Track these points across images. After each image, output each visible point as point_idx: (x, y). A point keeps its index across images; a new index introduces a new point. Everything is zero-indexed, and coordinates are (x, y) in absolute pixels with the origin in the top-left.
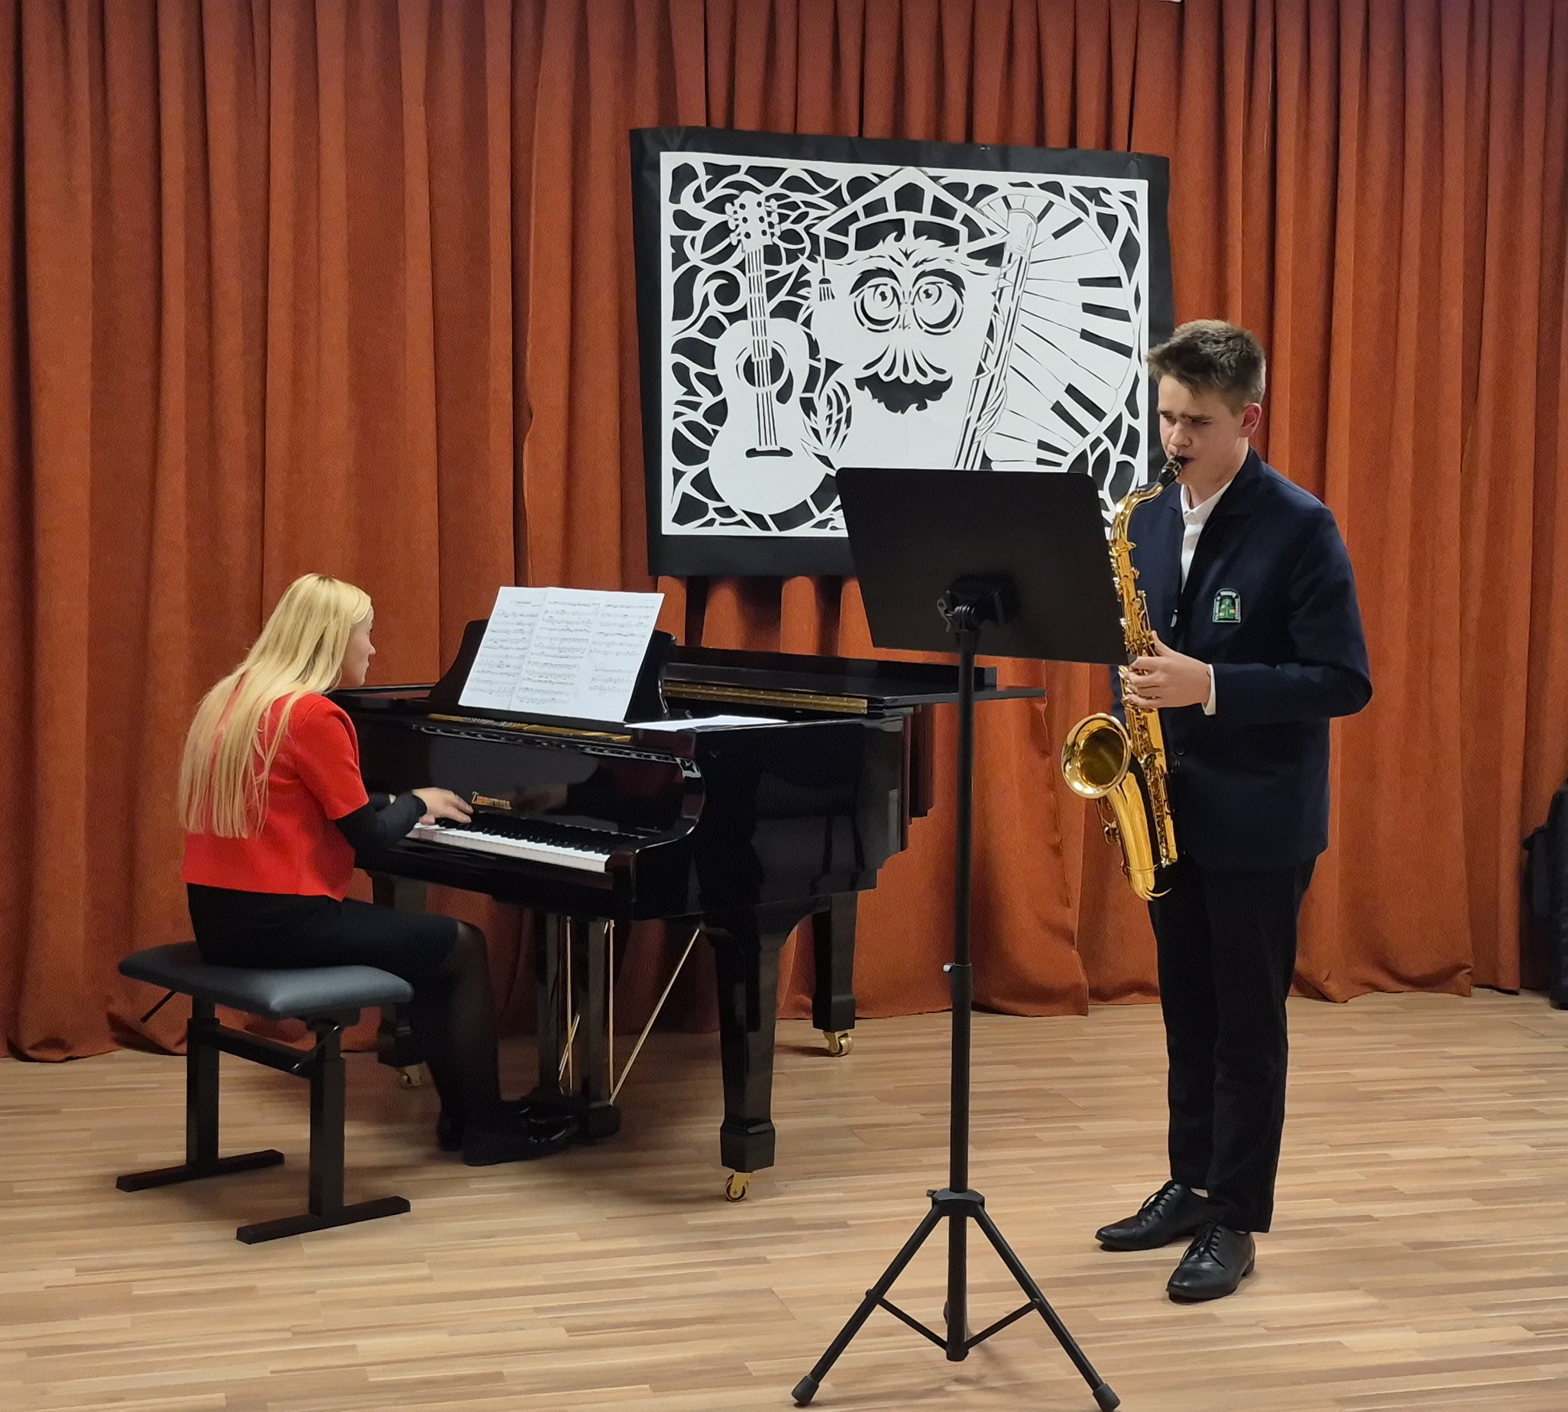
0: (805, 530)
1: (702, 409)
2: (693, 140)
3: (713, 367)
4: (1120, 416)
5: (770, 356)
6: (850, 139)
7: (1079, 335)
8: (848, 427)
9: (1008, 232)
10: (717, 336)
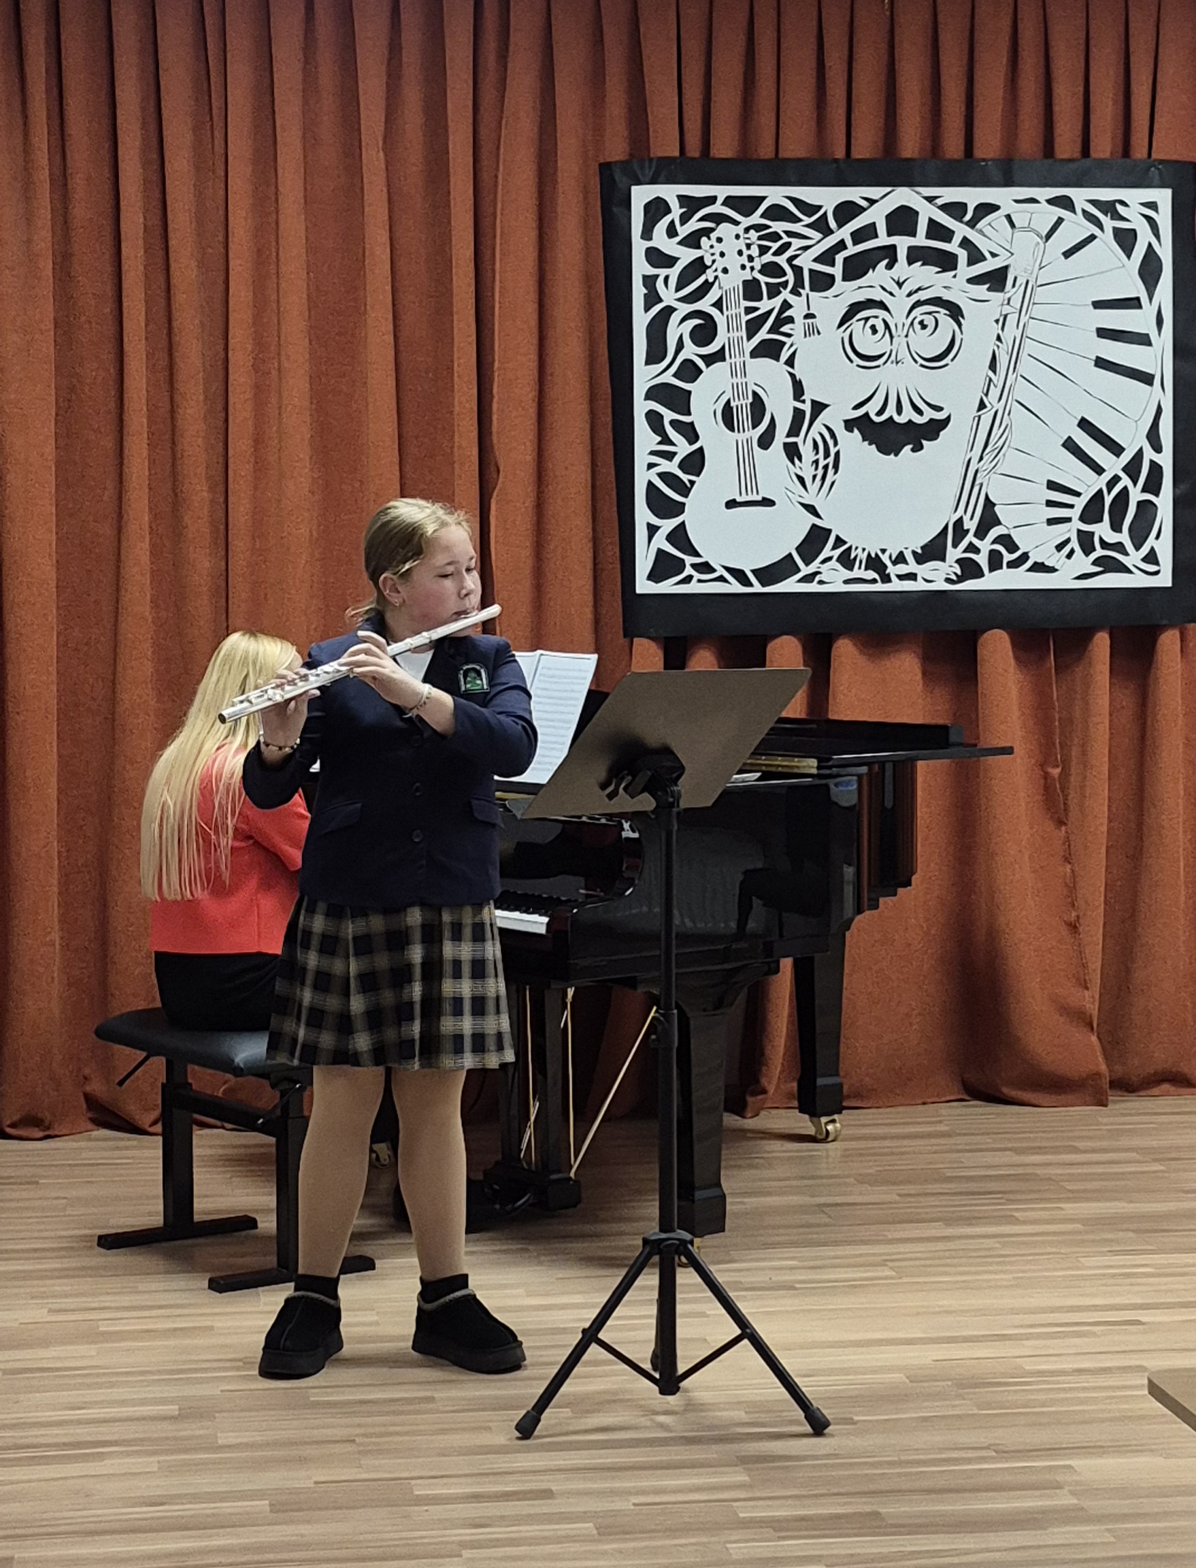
0: (790, 585)
1: (677, 459)
2: (665, 172)
3: (689, 413)
4: (1140, 452)
5: (751, 400)
6: (836, 161)
7: (1093, 363)
8: (836, 472)
9: (1012, 254)
10: (693, 380)
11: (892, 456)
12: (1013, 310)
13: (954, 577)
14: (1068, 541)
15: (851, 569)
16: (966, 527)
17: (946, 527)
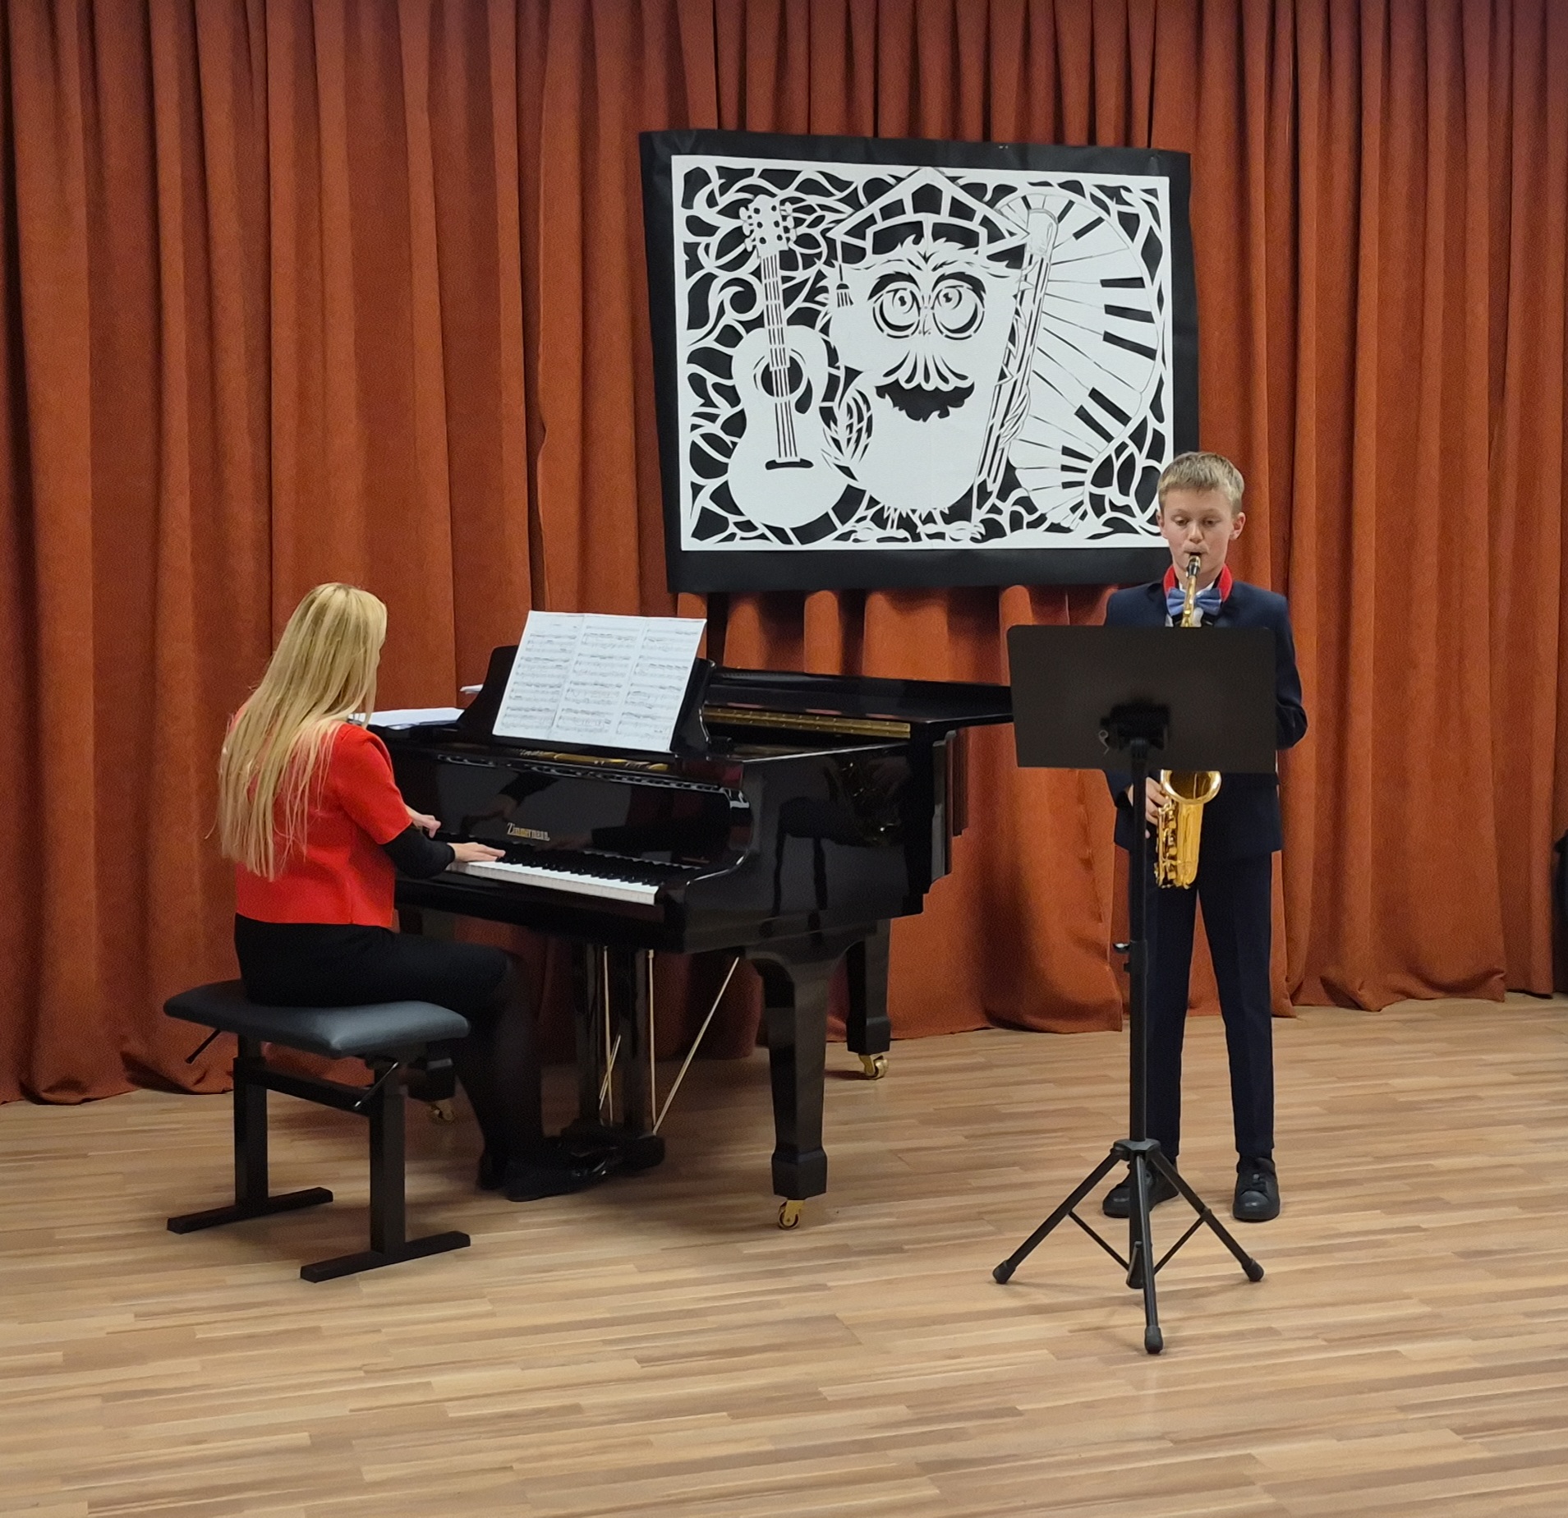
0: (827, 543)
1: (720, 421)
2: (705, 143)
3: (730, 377)
4: (1144, 422)
5: (788, 365)
6: (866, 139)
7: (1102, 337)
8: (869, 436)
9: (1029, 233)
10: (734, 345)
11: (921, 420)
12: (1030, 286)
13: (979, 537)
14: (1081, 503)
15: (884, 527)
16: (989, 490)
17: (972, 488)
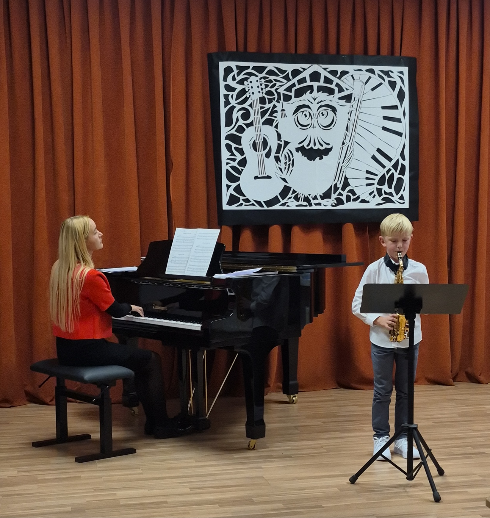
0: (277, 207)
1: (237, 161)
2: (231, 57)
4: (398, 160)
5: (262, 140)
6: (292, 54)
7: (382, 129)
8: (293, 167)
9: (354, 89)
10: (242, 133)
11: (312, 161)
12: (354, 109)
13: (334, 204)
14: (373, 192)
15: (298, 201)
16: (338, 187)
17: (331, 186)
